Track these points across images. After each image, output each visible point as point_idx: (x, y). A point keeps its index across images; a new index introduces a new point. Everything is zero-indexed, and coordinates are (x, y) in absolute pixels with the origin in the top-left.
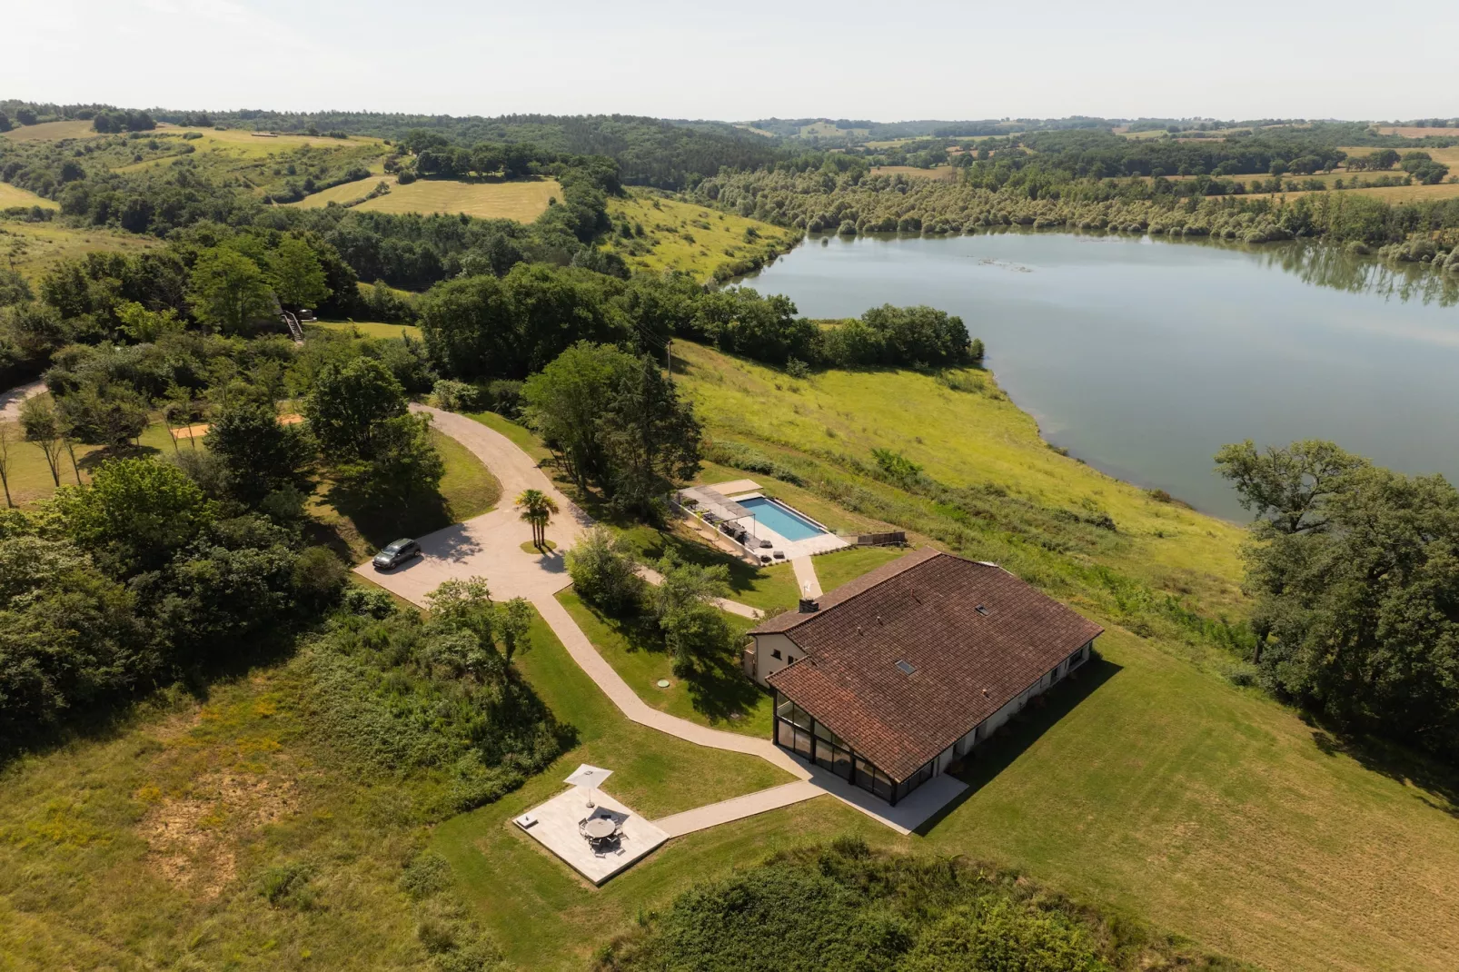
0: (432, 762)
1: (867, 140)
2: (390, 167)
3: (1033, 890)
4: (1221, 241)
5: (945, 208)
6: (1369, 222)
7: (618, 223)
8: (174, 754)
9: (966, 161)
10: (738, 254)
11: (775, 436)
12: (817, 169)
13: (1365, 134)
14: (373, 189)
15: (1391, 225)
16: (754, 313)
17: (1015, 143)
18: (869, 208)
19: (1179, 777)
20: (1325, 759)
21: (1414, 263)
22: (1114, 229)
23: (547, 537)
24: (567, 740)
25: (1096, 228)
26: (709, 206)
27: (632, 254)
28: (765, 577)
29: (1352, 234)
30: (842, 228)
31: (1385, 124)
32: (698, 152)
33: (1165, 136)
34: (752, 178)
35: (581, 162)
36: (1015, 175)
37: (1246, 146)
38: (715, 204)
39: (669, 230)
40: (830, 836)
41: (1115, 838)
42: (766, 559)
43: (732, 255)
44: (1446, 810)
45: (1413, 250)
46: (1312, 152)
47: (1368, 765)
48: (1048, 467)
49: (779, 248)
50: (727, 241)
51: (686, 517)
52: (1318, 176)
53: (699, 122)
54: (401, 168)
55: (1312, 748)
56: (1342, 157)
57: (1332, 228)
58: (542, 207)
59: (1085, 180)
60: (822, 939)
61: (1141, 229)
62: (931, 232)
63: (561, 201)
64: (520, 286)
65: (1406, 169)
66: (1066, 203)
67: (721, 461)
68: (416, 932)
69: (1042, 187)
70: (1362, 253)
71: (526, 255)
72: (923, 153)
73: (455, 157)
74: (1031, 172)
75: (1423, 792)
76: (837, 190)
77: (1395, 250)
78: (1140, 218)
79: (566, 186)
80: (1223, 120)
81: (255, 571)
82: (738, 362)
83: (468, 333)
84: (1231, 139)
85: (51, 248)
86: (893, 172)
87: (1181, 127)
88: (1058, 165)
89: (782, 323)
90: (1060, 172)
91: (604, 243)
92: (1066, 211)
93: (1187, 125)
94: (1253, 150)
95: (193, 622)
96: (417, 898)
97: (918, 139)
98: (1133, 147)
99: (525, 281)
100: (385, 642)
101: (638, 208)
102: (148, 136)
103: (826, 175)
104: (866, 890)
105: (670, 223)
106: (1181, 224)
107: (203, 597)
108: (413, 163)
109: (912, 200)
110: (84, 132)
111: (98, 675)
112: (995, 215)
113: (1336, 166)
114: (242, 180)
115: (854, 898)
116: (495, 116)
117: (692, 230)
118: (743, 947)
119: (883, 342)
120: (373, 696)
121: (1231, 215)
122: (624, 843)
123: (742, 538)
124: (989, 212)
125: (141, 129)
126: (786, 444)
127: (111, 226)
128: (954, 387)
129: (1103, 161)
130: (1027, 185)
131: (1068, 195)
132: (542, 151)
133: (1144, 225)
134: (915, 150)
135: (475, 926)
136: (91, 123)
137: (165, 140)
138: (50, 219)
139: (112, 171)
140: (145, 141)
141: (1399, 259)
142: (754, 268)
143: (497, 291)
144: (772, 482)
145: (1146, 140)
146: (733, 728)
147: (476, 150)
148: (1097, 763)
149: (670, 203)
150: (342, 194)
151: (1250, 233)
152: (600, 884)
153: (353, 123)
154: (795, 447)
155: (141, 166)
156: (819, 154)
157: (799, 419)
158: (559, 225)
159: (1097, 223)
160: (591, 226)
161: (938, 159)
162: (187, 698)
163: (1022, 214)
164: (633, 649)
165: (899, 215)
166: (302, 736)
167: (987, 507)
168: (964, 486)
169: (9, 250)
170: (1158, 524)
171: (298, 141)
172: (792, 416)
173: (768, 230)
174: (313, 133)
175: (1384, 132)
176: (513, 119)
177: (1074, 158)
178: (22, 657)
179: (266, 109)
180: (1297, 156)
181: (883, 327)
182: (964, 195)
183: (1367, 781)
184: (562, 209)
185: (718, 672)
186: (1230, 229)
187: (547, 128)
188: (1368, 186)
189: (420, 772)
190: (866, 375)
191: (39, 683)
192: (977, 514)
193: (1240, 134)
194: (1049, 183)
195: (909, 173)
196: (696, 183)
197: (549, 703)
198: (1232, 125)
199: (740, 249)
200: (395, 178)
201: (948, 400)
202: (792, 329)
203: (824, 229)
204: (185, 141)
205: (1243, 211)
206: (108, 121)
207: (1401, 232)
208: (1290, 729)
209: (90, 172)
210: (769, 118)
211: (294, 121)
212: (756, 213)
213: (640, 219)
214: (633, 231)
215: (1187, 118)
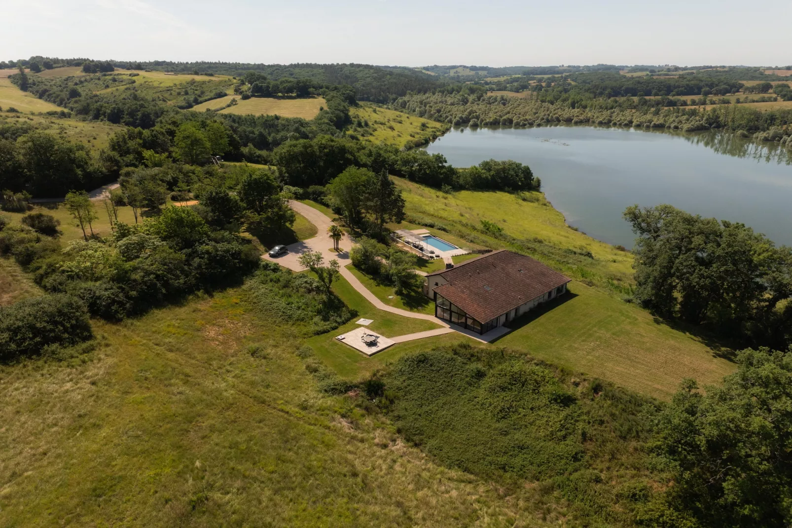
0: (302, 320)
1: (486, 77)
2: (237, 91)
3: (532, 359)
4: (671, 130)
5: (525, 113)
6: (749, 121)
7: (356, 120)
8: (206, 312)
9: (539, 88)
10: (417, 136)
11: (436, 214)
12: (459, 92)
13: (757, 74)
14: (229, 102)
15: (761, 122)
16: (426, 162)
17: (566, 78)
18: (485, 113)
19: (595, 329)
20: (656, 325)
21: (772, 142)
22: (615, 124)
23: (340, 247)
24: (354, 315)
25: (605, 123)
26: (402, 112)
27: (363, 135)
28: (432, 263)
29: (739, 127)
30: (471, 123)
31: (770, 68)
32: (395, 83)
33: (648, 75)
34: (424, 97)
35: (336, 88)
36: (564, 96)
37: (689, 81)
38: (405, 111)
39: (382, 124)
40: (456, 343)
41: (567, 346)
42: (432, 257)
43: (414, 137)
44: (699, 341)
45: (771, 135)
46: (725, 84)
47: (673, 328)
48: (567, 235)
49: (438, 133)
50: (411, 130)
51: (397, 242)
52: (728, 96)
53: (396, 67)
54: (243, 92)
55: (652, 322)
56: (741, 86)
57: (730, 124)
58: (316, 112)
59: (601, 99)
60: (452, 373)
61: (629, 125)
62: (518, 126)
63: (326, 108)
64: (321, 144)
65: (775, 93)
66: (590, 111)
67: (412, 222)
68: (304, 367)
69: (578, 102)
70: (744, 136)
71: (310, 135)
72: (515, 84)
73: (271, 86)
74: (572, 95)
75: (692, 336)
76: (469, 104)
77: (762, 135)
78: (628, 118)
79: (328, 101)
80: (680, 66)
81: (228, 251)
82: (418, 185)
83: (298, 165)
84: (682, 77)
85: (77, 130)
86: (499, 94)
87: (656, 70)
88: (586, 91)
89: (439, 167)
90: (587, 94)
91: (348, 130)
92: (590, 115)
93: (661, 69)
94: (693, 82)
95: (206, 268)
96: (303, 358)
97: (513, 76)
98: (628, 81)
99: (323, 142)
100: (279, 280)
101: (365, 112)
102: (111, 75)
103: (463, 95)
104: (470, 359)
105: (382, 120)
106: (650, 121)
107: (209, 259)
108: (249, 89)
109: (508, 109)
110: (78, 73)
111: (176, 283)
112: (552, 117)
113: (738, 91)
114: (161, 98)
115: (465, 361)
116: (287, 64)
117: (393, 124)
118: (424, 373)
119: (490, 177)
120: (277, 298)
121: (677, 117)
122: (378, 344)
123: (422, 249)
124: (549, 115)
125: (107, 71)
126: (441, 218)
127: (102, 120)
128: (524, 200)
129: (612, 89)
130: (570, 101)
131: (591, 106)
132: (316, 83)
133: (631, 122)
134: (512, 82)
135: (326, 366)
136: (82, 68)
137: (120, 77)
138: (69, 117)
139: (94, 93)
140: (110, 77)
141: (763, 140)
142: (426, 142)
143: (311, 146)
144: (435, 231)
145: (637, 77)
146: (419, 312)
147: (281, 83)
148: (563, 324)
149: (382, 110)
150: (214, 105)
151: (686, 126)
152: (371, 355)
153: (213, 67)
154: (445, 219)
155: (109, 90)
156: (460, 84)
157: (447, 208)
158: (326, 121)
159: (605, 121)
160: (342, 122)
161: (524, 87)
162: (206, 296)
163: (566, 116)
164: (378, 285)
165: (501, 117)
166: (251, 310)
167: (533, 246)
168: (523, 239)
169: (58, 131)
170: (615, 257)
171: (189, 77)
172: (444, 207)
173: (432, 124)
174: (196, 73)
175: (767, 73)
176: (297, 66)
177: (596, 87)
178: (149, 275)
179: (168, 60)
180: (717, 85)
181: (489, 170)
182: (536, 107)
183: (670, 332)
184: (327, 113)
185: (413, 294)
186: (676, 124)
187: (315, 71)
188: (754, 101)
189: (299, 322)
190: (480, 193)
191: (156, 284)
192: (529, 249)
193: (688, 74)
194: (582, 100)
195: (508, 94)
196: (394, 100)
197: (346, 302)
198: (685, 69)
199: (418, 133)
200: (240, 97)
201: (521, 205)
202: (444, 170)
203: (461, 124)
204: (130, 77)
205: (684, 115)
206: (90, 67)
207: (766, 125)
208: (645, 316)
209: (83, 94)
210: (433, 65)
211: (182, 67)
212: (426, 116)
213: (367, 118)
214: (363, 124)
215: (661, 65)
